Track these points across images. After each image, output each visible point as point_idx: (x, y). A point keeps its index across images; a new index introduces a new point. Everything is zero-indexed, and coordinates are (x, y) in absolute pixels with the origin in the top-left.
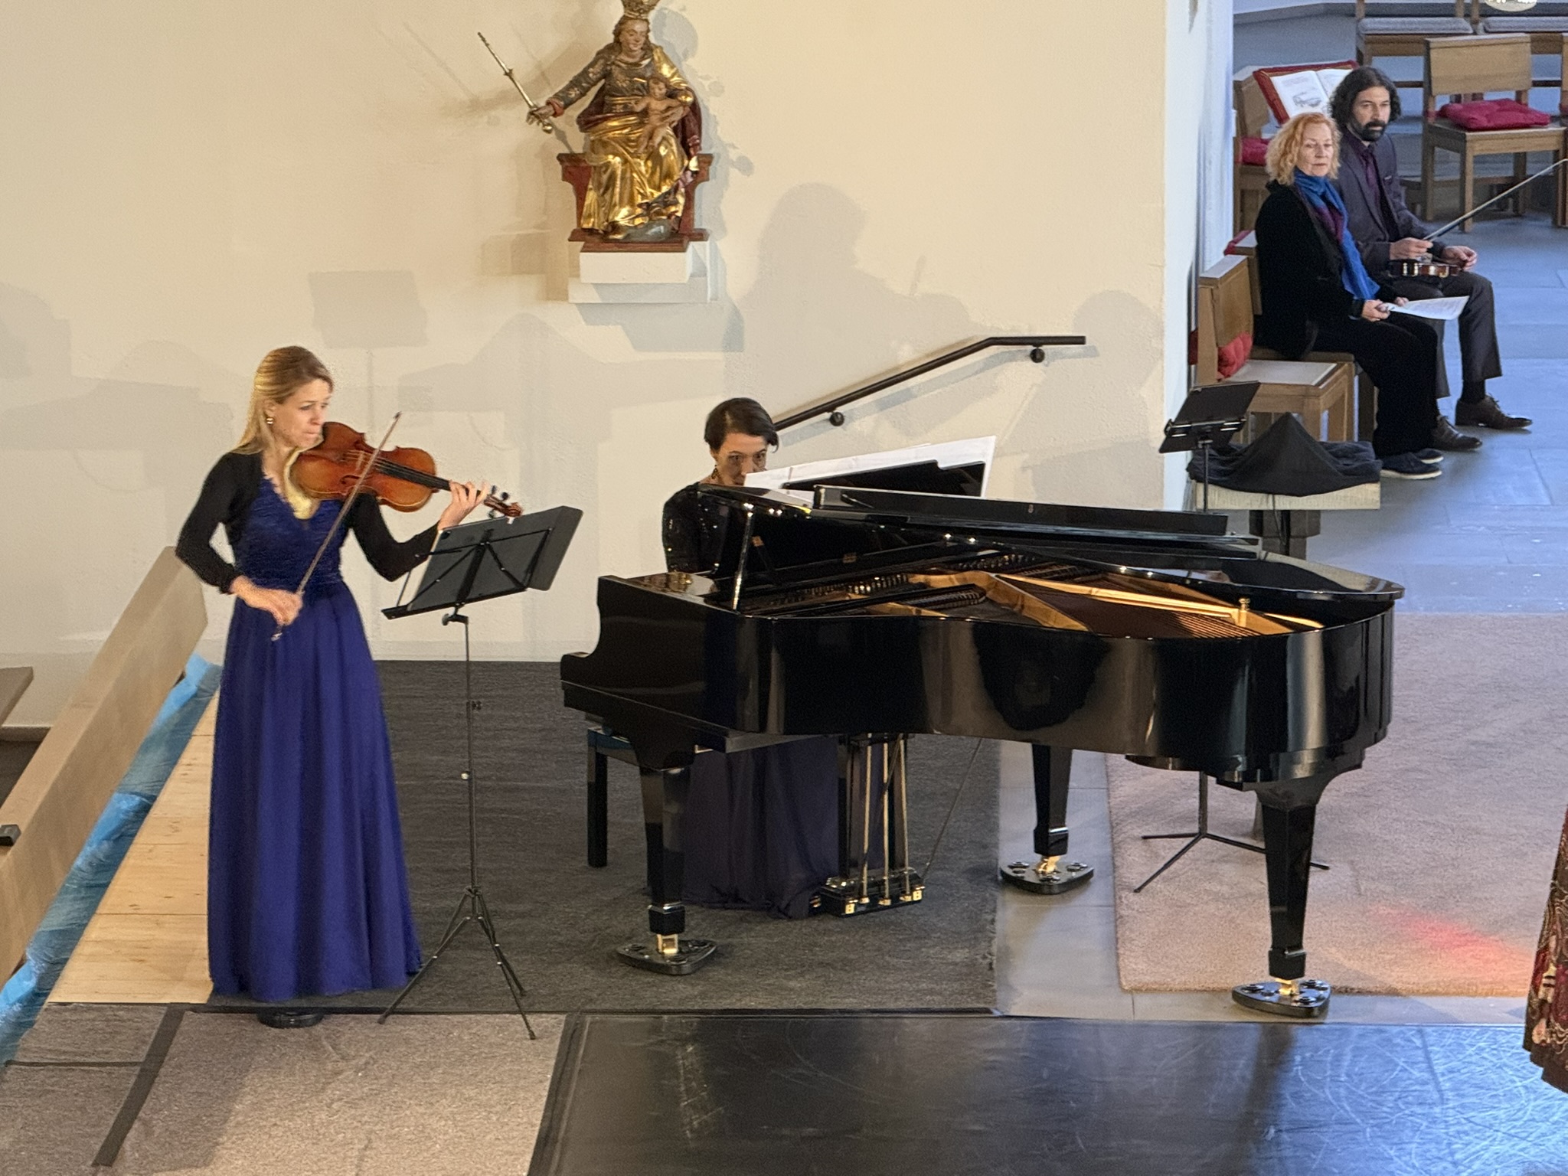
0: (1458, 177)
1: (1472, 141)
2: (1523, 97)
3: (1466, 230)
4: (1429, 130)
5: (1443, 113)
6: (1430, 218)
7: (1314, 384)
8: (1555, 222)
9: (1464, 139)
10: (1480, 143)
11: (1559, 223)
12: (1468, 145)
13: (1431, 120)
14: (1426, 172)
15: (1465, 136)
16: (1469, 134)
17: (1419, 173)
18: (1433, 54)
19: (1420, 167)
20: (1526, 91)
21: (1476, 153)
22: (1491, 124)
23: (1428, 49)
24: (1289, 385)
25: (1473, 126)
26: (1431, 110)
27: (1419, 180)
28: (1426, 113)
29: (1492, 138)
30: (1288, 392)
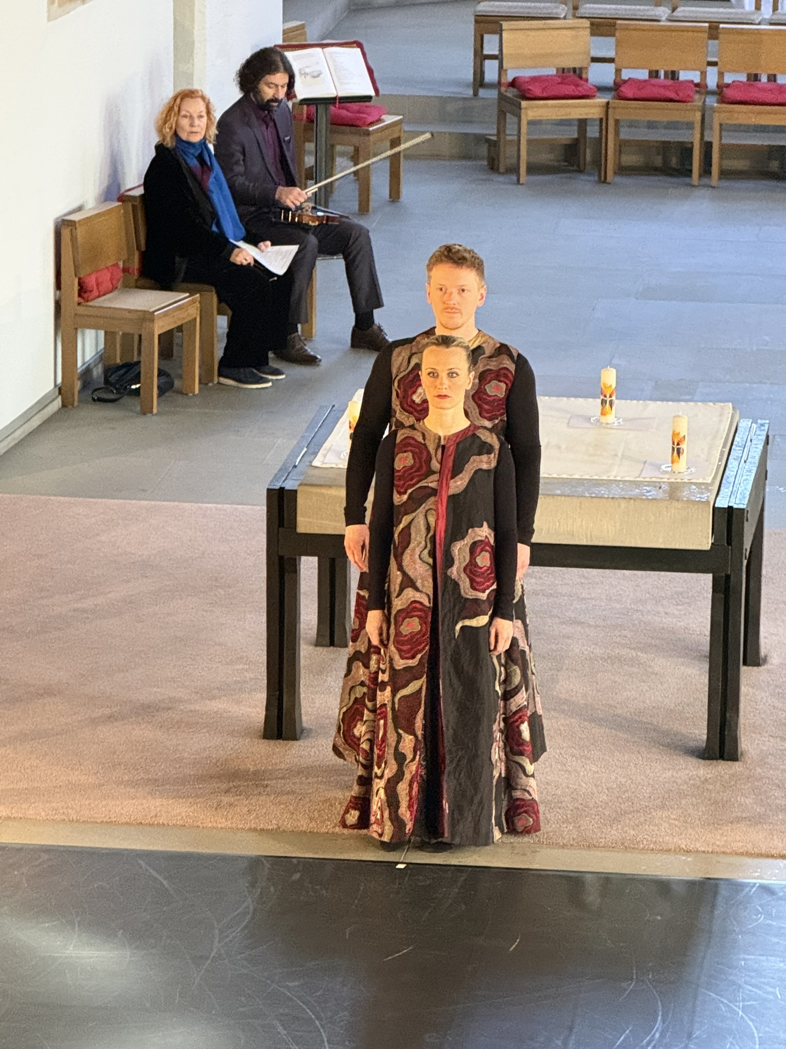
0: (515, 138)
1: (526, 108)
2: (584, 72)
3: (521, 182)
4: (502, 98)
5: (513, 84)
6: (502, 170)
7: (151, 310)
8: (600, 177)
9: (519, 107)
10: (532, 111)
11: (603, 179)
12: (523, 111)
13: (503, 89)
14: (500, 131)
15: (520, 103)
16: (524, 104)
17: (495, 132)
18: (505, 35)
19: (495, 126)
20: (586, 68)
21: (530, 118)
22: (545, 95)
23: (502, 30)
24: (130, 311)
25: (528, 95)
26: (503, 81)
27: (494, 138)
28: (499, 83)
29: (546, 106)
30: (128, 315)
